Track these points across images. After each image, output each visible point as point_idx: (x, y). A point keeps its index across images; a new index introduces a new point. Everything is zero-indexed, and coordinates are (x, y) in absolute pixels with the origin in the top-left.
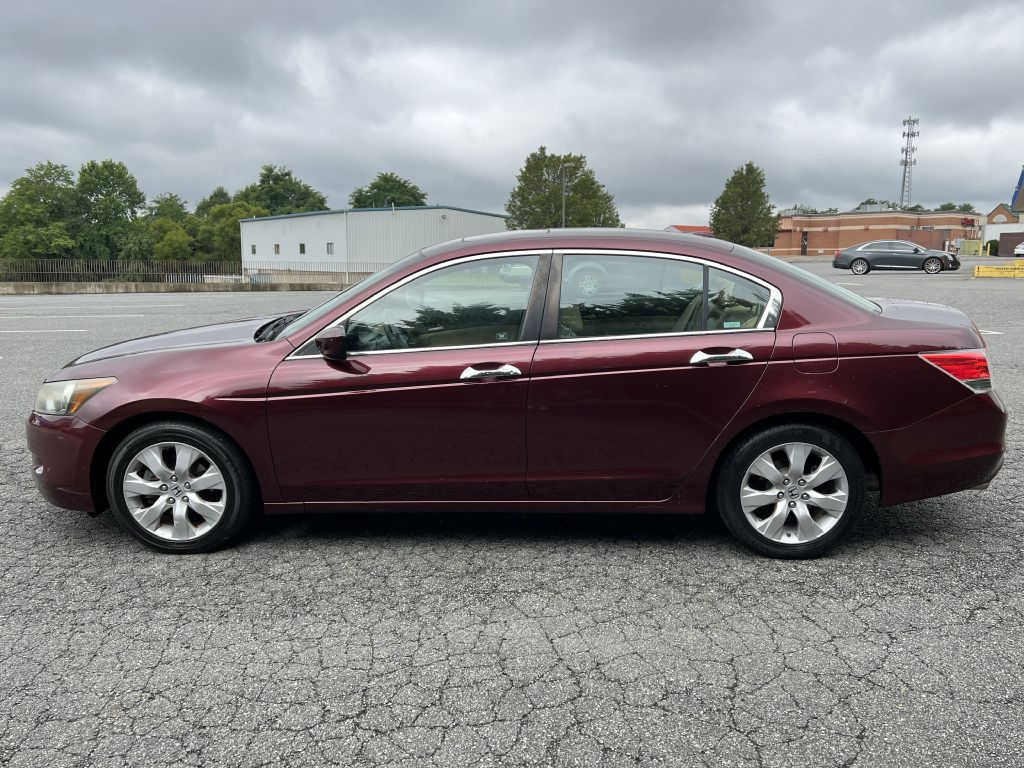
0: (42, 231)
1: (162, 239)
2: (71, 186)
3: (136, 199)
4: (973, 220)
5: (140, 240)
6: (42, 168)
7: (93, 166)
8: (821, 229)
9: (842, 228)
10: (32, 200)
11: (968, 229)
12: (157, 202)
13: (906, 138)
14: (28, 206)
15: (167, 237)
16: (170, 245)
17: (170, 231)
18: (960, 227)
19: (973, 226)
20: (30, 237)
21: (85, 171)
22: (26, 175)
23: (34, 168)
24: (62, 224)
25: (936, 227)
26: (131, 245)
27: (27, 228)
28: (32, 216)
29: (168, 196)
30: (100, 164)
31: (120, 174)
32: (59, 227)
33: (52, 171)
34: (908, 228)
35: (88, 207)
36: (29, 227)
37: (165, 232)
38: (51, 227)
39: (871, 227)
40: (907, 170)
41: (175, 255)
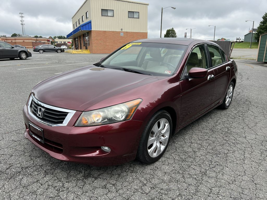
4: (49, 40)
8: (10, 41)
9: (17, 41)
11: (49, 42)
13: (21, 17)
18: (47, 42)
19: (50, 41)
25: (42, 42)
34: (35, 41)
39: (25, 41)
40: (23, 26)
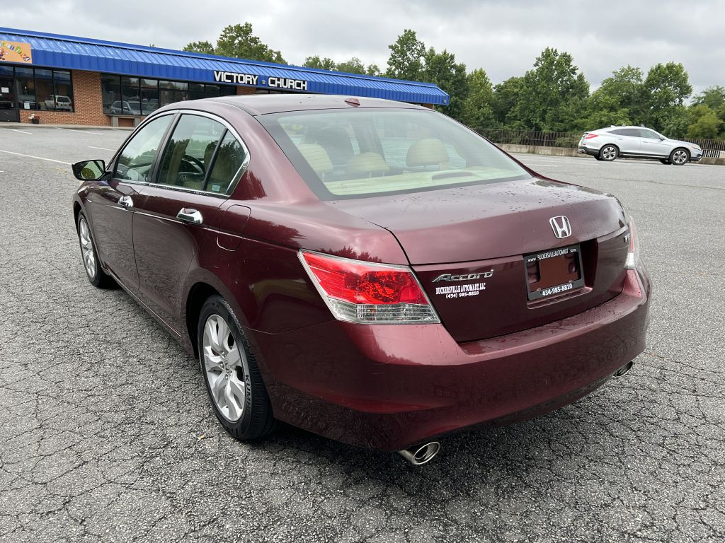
0: (612, 114)
1: (696, 122)
2: (639, 83)
3: (685, 91)
5: (679, 122)
6: (623, 71)
7: (659, 67)
10: (611, 93)
12: (705, 93)
14: (607, 97)
15: (700, 120)
16: (701, 127)
17: (704, 115)
20: (603, 119)
21: (653, 71)
22: (612, 76)
23: (618, 71)
24: (626, 110)
26: (671, 125)
27: (603, 112)
28: (609, 104)
29: (715, 88)
30: (665, 66)
31: (677, 72)
32: (624, 112)
33: (631, 72)
35: (649, 97)
36: (605, 112)
37: (700, 116)
38: (619, 112)
41: (703, 134)
